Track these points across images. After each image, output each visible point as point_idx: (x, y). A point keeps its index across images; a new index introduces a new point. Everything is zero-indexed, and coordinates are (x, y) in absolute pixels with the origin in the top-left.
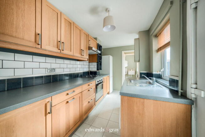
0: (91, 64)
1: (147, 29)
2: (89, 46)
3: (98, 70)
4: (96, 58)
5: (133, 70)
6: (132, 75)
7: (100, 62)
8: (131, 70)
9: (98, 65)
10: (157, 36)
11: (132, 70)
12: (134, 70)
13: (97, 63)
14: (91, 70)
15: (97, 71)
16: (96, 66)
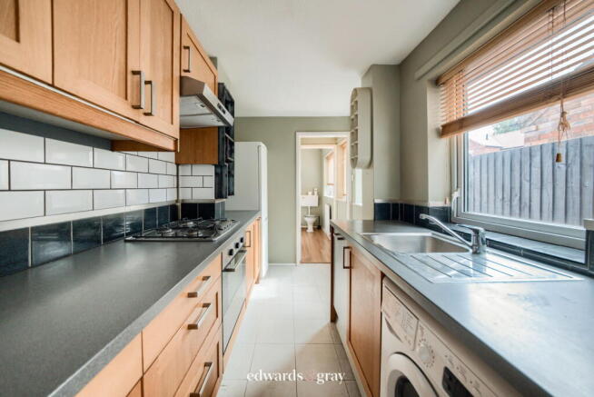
0: (185, 170)
1: (397, 61)
2: (184, 74)
3: (219, 195)
4: (212, 144)
5: (313, 194)
6: (311, 208)
7: (228, 161)
8: (307, 194)
9: (218, 176)
10: (443, 80)
11: (310, 193)
12: (316, 193)
13: (218, 166)
14: (186, 196)
15: (218, 201)
16: (211, 182)
